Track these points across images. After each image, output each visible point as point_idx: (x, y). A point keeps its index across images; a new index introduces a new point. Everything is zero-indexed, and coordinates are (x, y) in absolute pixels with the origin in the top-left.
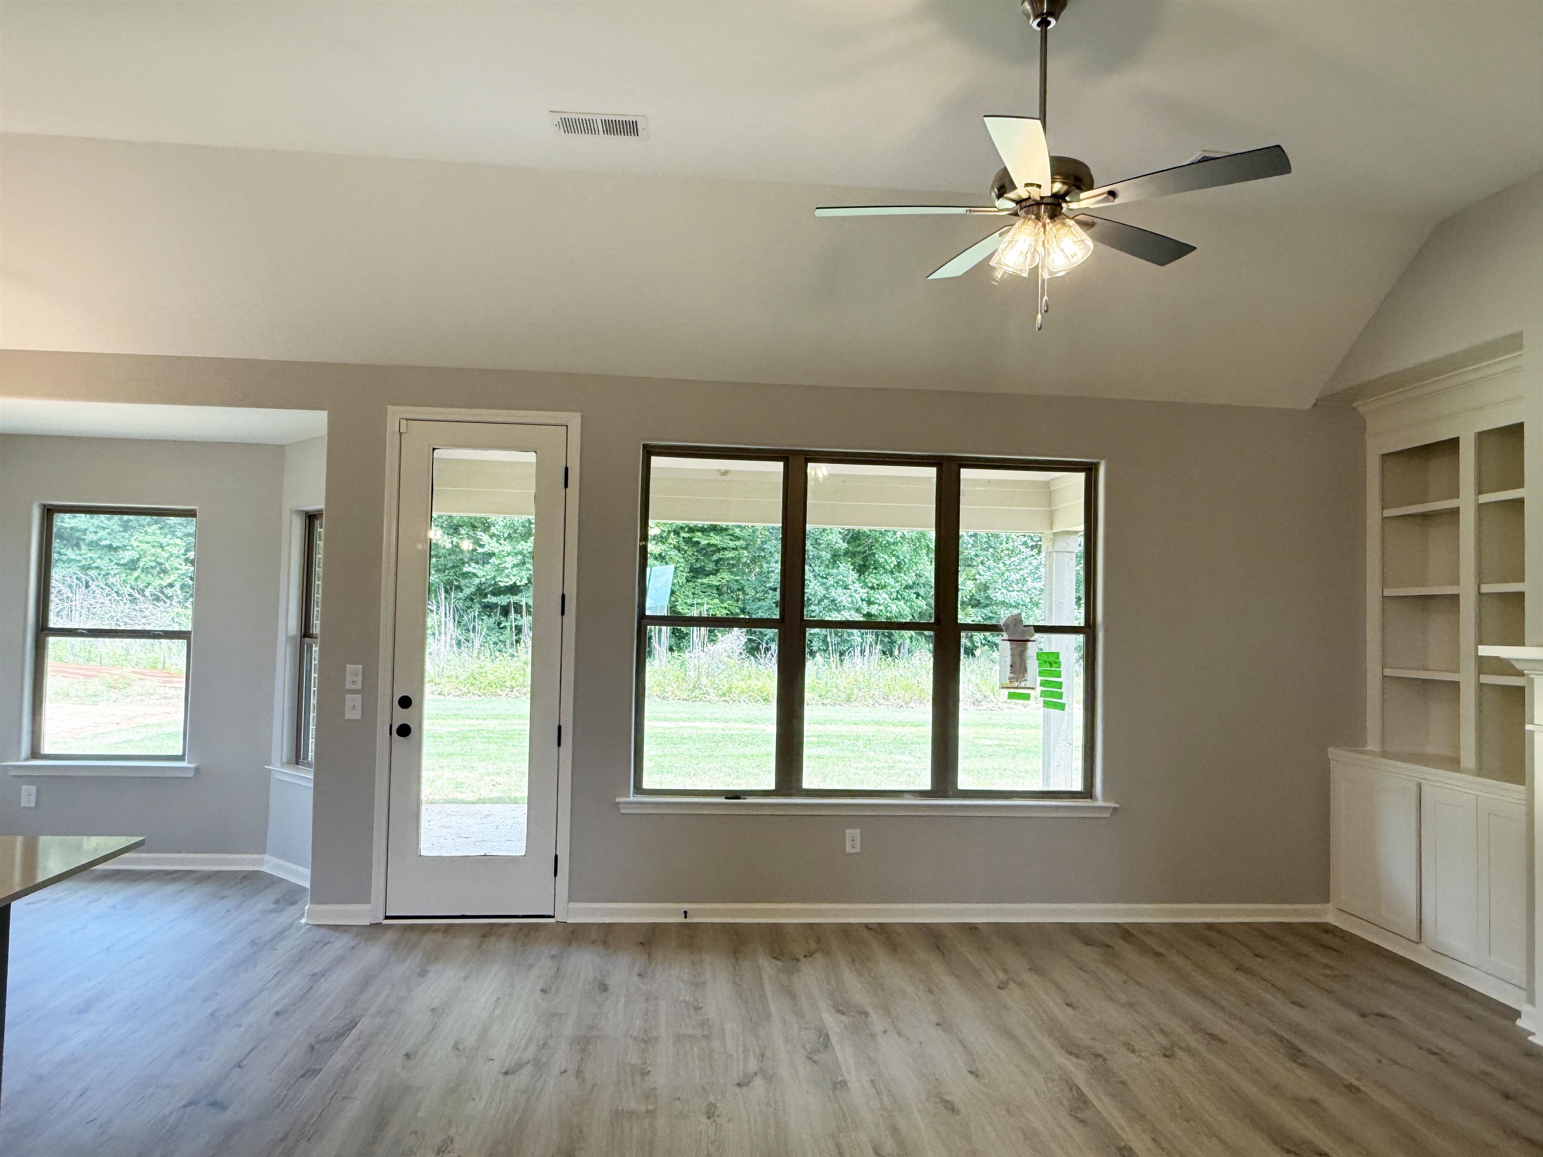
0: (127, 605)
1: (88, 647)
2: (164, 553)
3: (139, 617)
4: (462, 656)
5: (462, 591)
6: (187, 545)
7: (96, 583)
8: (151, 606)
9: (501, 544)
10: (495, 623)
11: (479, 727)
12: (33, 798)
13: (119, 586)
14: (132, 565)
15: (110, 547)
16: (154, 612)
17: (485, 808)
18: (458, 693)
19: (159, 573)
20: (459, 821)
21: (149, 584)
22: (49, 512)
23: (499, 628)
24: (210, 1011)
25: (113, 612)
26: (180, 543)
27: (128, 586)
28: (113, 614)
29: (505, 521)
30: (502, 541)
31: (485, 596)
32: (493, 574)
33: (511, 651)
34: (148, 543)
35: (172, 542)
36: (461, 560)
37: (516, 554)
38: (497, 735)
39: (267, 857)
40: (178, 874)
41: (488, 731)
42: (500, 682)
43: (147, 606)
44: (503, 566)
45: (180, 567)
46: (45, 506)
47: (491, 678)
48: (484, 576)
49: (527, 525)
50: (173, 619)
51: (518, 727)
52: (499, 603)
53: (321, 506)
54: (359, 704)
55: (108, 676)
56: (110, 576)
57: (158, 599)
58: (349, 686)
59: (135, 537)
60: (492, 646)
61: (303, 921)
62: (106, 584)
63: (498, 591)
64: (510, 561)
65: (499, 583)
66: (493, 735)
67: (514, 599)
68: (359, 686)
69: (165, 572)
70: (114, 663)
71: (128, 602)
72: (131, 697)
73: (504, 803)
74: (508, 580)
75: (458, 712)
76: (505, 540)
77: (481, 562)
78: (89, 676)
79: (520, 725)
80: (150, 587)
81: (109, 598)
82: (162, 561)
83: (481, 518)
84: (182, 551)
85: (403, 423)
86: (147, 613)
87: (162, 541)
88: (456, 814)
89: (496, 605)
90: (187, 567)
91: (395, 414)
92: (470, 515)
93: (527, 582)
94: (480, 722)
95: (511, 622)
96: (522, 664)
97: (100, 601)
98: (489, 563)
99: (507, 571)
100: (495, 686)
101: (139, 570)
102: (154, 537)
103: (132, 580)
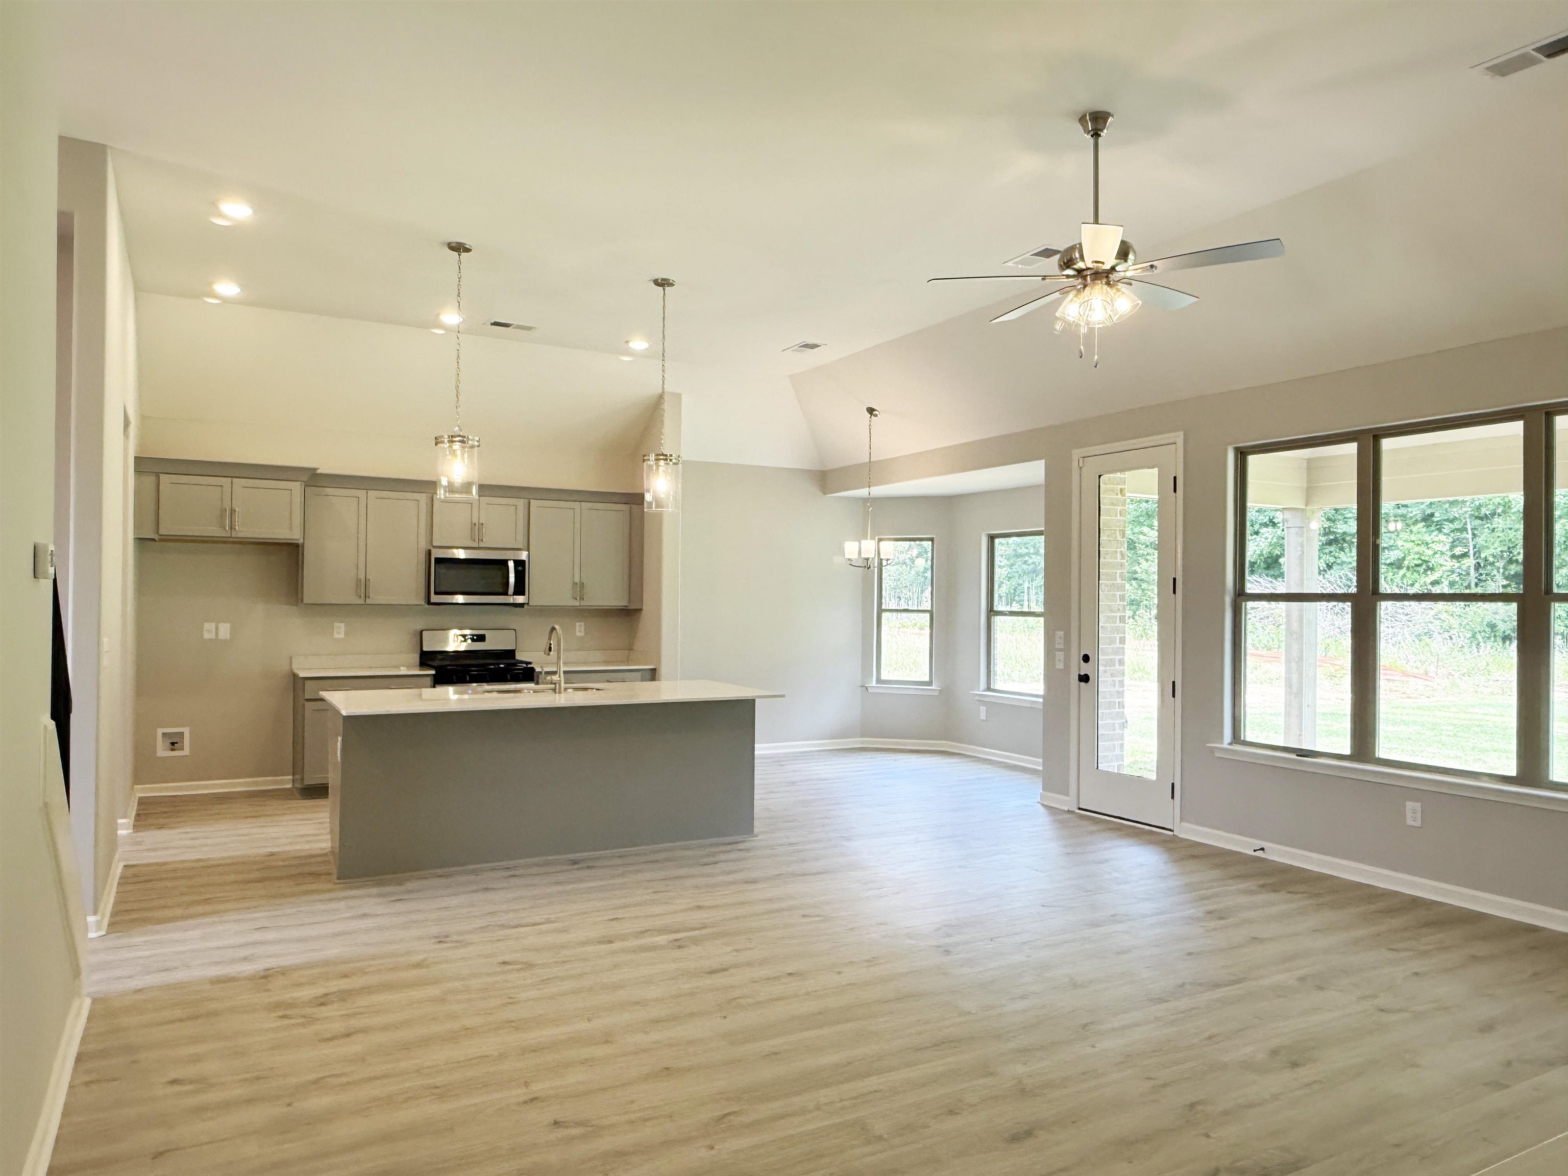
2: (1428, 550)
12: (985, 714)
19: (1426, 571)
22: (992, 538)
35: (1436, 539)
45: (1445, 563)
46: (988, 535)
54: (1062, 658)
58: (1057, 646)
68: (1062, 646)
82: (1427, 559)
84: (1448, 547)
85: (1081, 460)
90: (1452, 564)
91: (1077, 453)
101: (1405, 568)
102: (1419, 536)
103: (1398, 579)
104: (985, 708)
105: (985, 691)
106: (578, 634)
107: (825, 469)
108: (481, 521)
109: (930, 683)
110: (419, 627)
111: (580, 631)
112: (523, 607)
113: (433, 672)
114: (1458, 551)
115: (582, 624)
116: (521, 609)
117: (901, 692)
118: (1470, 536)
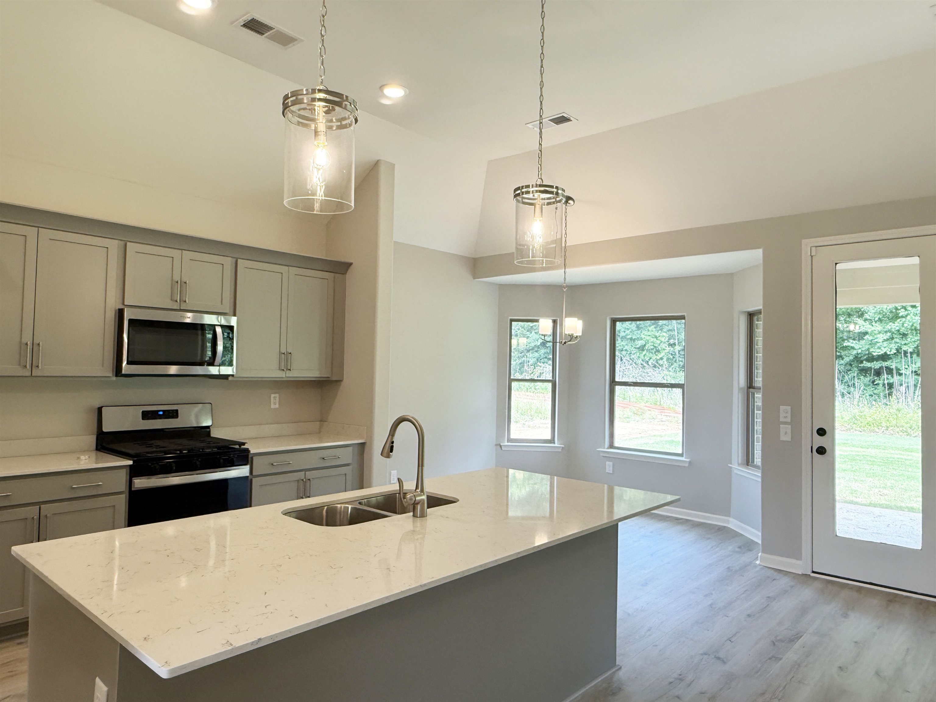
0: (640, 370)
1: (624, 392)
2: (657, 341)
3: (646, 377)
4: (845, 403)
5: (843, 359)
6: (669, 336)
7: (625, 358)
8: (652, 370)
9: (873, 326)
10: (870, 381)
11: (864, 453)
12: (611, 468)
13: (636, 360)
14: (642, 348)
15: (631, 339)
16: (654, 373)
17: (877, 511)
18: (845, 429)
19: (655, 352)
20: (857, 517)
21: (650, 358)
22: (614, 321)
23: (873, 385)
24: (710, 603)
25: (634, 373)
26: (666, 335)
27: (641, 359)
28: (634, 374)
29: (876, 309)
30: (874, 324)
31: (862, 362)
32: (867, 347)
33: (885, 401)
34: (650, 336)
35: (661, 335)
36: (841, 338)
37: (886, 332)
38: (879, 460)
39: (731, 519)
40: (683, 520)
41: (871, 457)
42: (877, 423)
43: (650, 371)
44: (876, 340)
45: (666, 348)
46: (612, 318)
47: (869, 419)
48: (860, 348)
49: (894, 311)
50: (663, 377)
51: (896, 456)
52: (873, 367)
53: (761, 307)
54: (789, 431)
55: (633, 408)
56: (632, 354)
57: (655, 366)
58: (782, 419)
59: (643, 333)
60: (868, 397)
61: (758, 562)
62: (630, 359)
63: (871, 359)
64: (881, 338)
65: (873, 353)
66: (876, 460)
67: (885, 364)
68: (789, 420)
69: (658, 351)
70: (636, 401)
71: (641, 368)
72: (645, 420)
73: (892, 509)
74: (880, 350)
75: (846, 442)
76: (876, 322)
77: (857, 339)
78: (625, 408)
79: (897, 454)
80: (651, 359)
81: (632, 366)
82: (657, 345)
83: (855, 308)
85: (813, 249)
86: (650, 374)
87: (656, 335)
88: (853, 511)
89: (870, 368)
90: (669, 348)
91: (807, 244)
92: (847, 306)
93: (896, 352)
94: (864, 450)
95: (884, 380)
96: (895, 411)
97: (628, 368)
98: (864, 339)
99: (878, 345)
100: (873, 425)
101: (645, 351)
102: (652, 332)
103: (642, 356)
104: (611, 463)
105: (608, 448)
106: (273, 406)
107: (477, 257)
108: (184, 280)
109: (552, 441)
110: (97, 404)
111: (275, 404)
112: (227, 379)
113: (130, 462)
114: (672, 341)
115: (277, 395)
116: (225, 380)
117: (530, 449)
118: (676, 333)
